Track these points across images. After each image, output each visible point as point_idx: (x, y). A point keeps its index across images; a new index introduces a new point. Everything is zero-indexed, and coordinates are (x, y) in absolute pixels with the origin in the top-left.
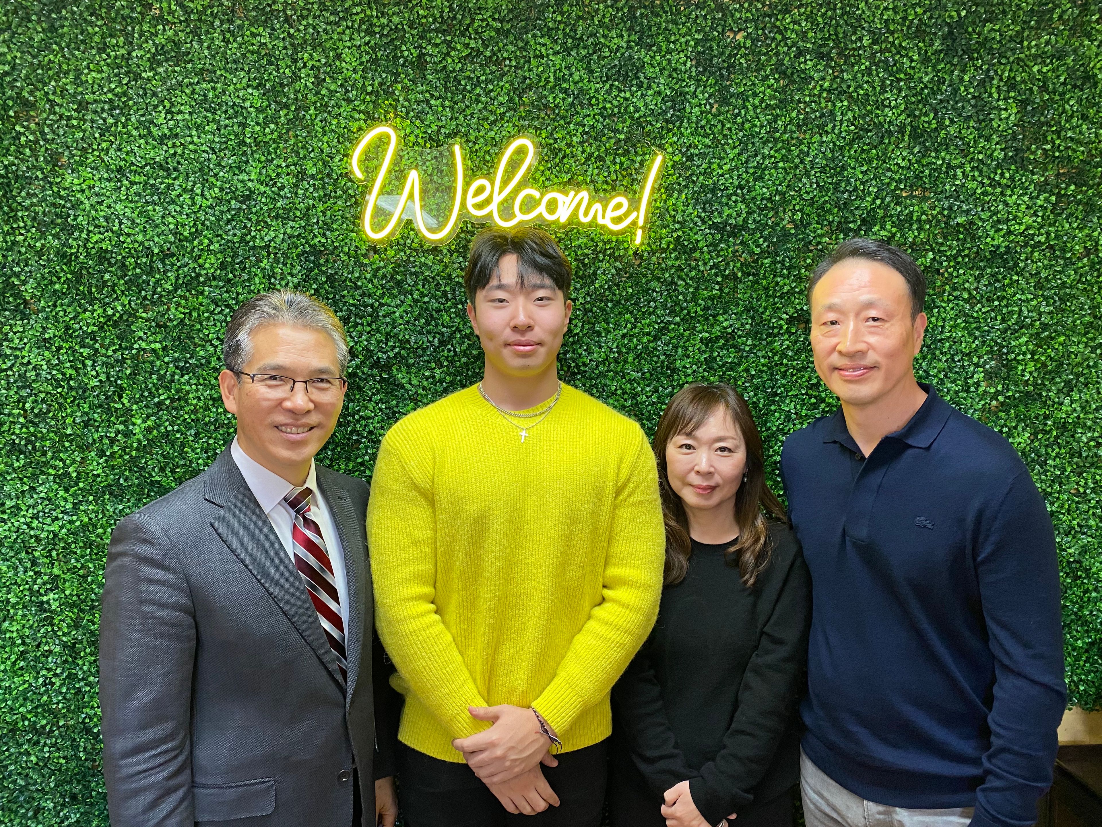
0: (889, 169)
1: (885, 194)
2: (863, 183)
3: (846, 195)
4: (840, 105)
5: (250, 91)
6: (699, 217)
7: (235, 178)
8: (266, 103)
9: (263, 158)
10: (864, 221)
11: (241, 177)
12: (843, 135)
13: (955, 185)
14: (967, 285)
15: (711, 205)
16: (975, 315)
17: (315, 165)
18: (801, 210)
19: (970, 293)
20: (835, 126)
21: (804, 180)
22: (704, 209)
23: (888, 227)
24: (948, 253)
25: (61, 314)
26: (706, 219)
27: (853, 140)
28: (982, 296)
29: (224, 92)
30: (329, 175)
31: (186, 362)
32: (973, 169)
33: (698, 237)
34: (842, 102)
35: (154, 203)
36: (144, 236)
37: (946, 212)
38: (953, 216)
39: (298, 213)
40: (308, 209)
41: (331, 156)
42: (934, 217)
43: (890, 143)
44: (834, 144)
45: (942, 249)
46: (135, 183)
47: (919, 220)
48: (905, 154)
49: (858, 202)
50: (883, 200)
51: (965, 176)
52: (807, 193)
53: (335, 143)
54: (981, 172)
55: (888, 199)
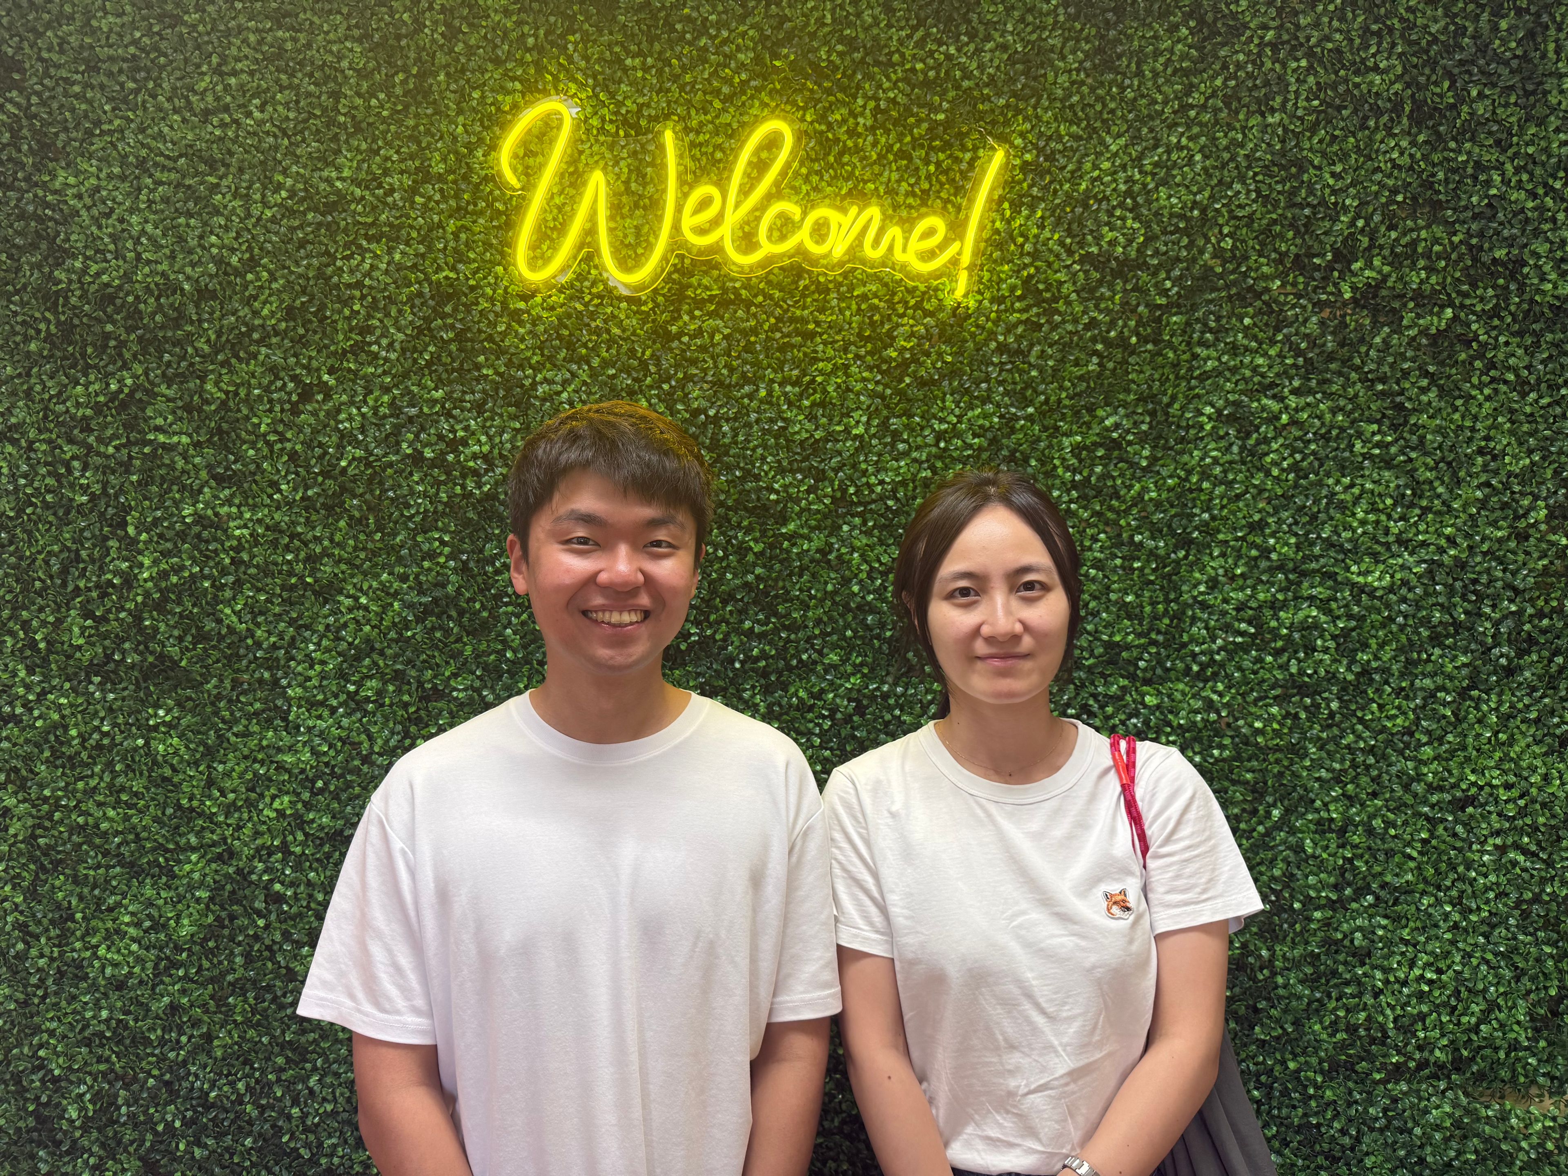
0: (1378, 169)
1: (1371, 209)
2: (1334, 192)
3: (1307, 211)
4: (1294, 65)
5: (348, 44)
6: (1061, 243)
7: (316, 175)
8: (372, 64)
9: (364, 146)
10: (1337, 253)
11: (325, 174)
12: (1300, 113)
13: (1487, 196)
14: (1512, 361)
15: (1081, 225)
16: (1528, 409)
17: (444, 160)
18: (1230, 235)
19: (1517, 376)
20: (1286, 100)
21: (1237, 186)
22: (1069, 232)
23: (1377, 262)
24: (1478, 308)
25: (38, 388)
26: (1075, 247)
27: (1317, 123)
28: (1539, 381)
29: (309, 46)
30: (466, 178)
31: (227, 468)
32: (1517, 170)
33: (1061, 276)
34: (1297, 60)
35: (189, 215)
36: (171, 266)
37: (1474, 241)
38: (1486, 246)
39: (414, 234)
40: (430, 230)
41: (471, 148)
42: (1454, 247)
43: (1377, 128)
44: (1286, 130)
45: (1468, 302)
46: (161, 183)
47: (1428, 255)
48: (1404, 144)
49: (1327, 224)
50: (1368, 219)
51: (1506, 182)
52: (1240, 206)
53: (478, 129)
54: (1531, 174)
55: (1377, 218)
